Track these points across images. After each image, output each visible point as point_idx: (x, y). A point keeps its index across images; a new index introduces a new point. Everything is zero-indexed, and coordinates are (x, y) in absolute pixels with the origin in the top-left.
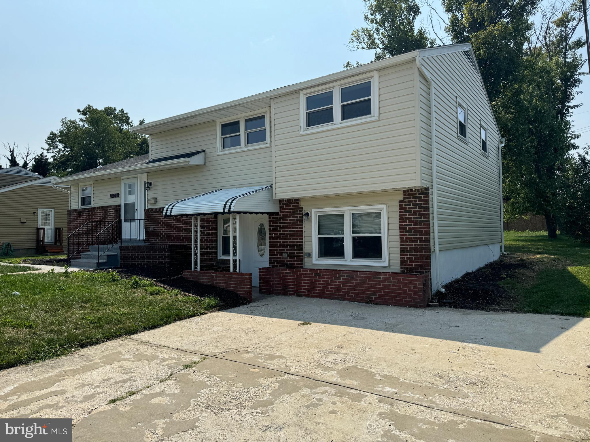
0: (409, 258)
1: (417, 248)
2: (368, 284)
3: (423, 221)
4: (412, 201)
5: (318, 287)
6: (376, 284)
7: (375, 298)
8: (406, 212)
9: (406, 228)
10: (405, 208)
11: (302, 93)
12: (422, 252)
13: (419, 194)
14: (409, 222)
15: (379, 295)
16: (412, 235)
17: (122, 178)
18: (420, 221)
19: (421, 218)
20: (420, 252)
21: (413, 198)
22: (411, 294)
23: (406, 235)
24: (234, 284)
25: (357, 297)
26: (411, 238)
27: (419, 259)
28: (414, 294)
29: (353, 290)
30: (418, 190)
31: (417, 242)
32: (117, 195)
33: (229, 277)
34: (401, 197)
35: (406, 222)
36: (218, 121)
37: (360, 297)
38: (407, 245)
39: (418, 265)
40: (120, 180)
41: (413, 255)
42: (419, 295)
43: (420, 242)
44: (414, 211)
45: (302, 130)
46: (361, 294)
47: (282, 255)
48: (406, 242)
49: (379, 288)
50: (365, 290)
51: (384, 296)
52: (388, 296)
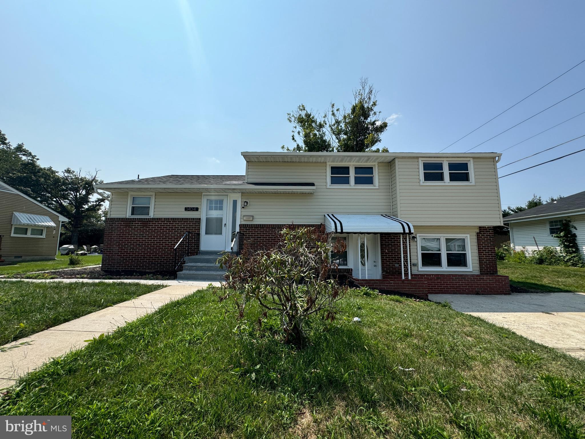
0: (486, 266)
1: (490, 260)
2: (476, 283)
3: (492, 245)
4: (485, 233)
5: (440, 286)
6: (481, 283)
7: (481, 291)
8: (482, 239)
9: (483, 249)
10: (482, 237)
11: (420, 159)
12: (493, 262)
13: (489, 230)
14: (485, 245)
15: (484, 289)
16: (487, 253)
17: (203, 194)
18: (490, 245)
19: (491, 243)
20: (492, 262)
21: (486, 231)
22: (503, 287)
23: (483, 253)
24: (413, 289)
25: (469, 291)
26: (486, 254)
27: (491, 266)
28: (505, 287)
29: (466, 287)
30: (489, 227)
31: (489, 256)
32: (197, 209)
33: (408, 283)
34: (478, 231)
35: (483, 245)
36: (328, 164)
37: (471, 291)
38: (484, 258)
39: (491, 270)
40: (201, 195)
41: (488, 264)
42: (508, 287)
43: (491, 256)
44: (487, 239)
45: (421, 182)
46: (471, 289)
47: (394, 265)
48: (484, 256)
49: (483, 285)
50: (475, 287)
51: (487, 289)
52: (490, 289)
